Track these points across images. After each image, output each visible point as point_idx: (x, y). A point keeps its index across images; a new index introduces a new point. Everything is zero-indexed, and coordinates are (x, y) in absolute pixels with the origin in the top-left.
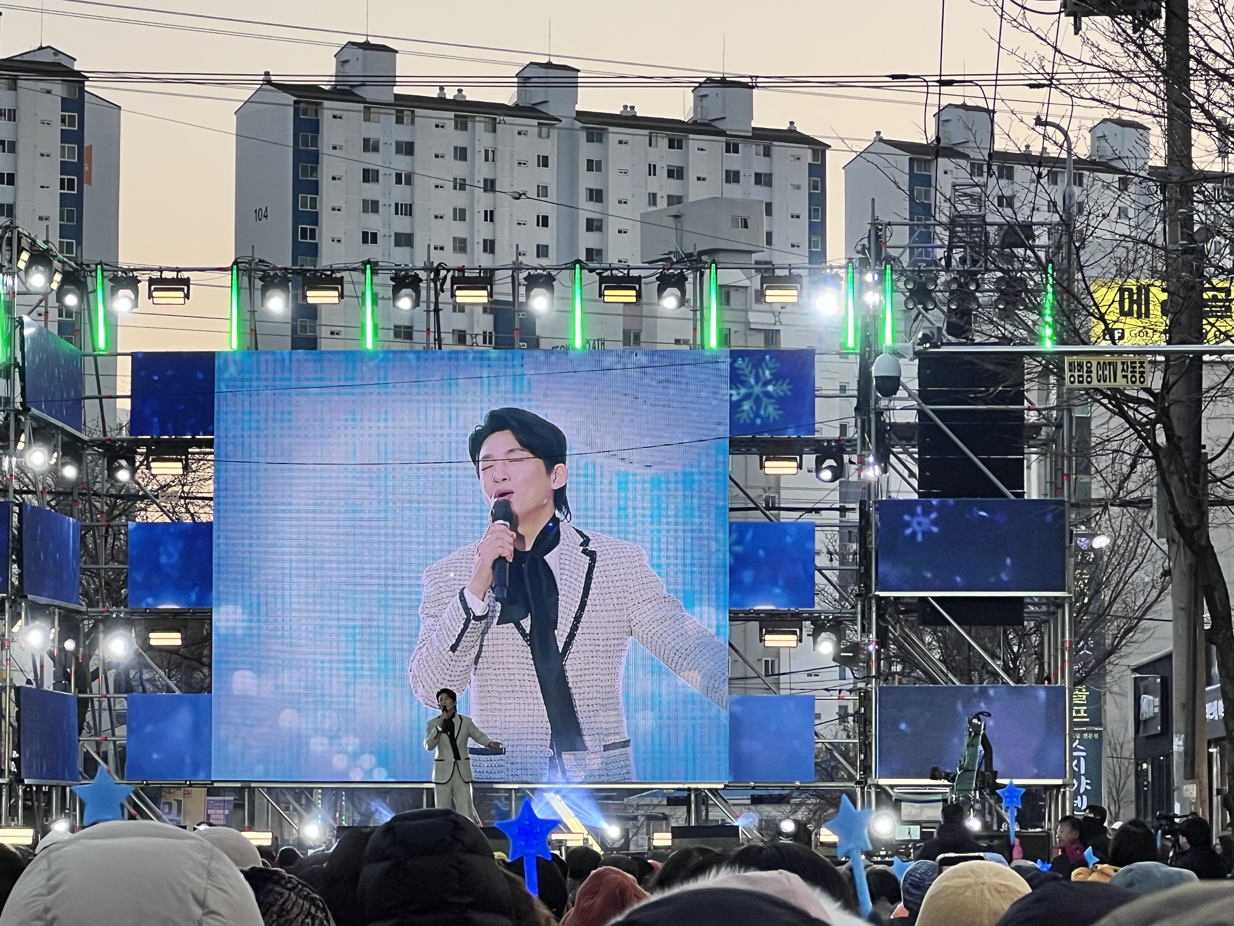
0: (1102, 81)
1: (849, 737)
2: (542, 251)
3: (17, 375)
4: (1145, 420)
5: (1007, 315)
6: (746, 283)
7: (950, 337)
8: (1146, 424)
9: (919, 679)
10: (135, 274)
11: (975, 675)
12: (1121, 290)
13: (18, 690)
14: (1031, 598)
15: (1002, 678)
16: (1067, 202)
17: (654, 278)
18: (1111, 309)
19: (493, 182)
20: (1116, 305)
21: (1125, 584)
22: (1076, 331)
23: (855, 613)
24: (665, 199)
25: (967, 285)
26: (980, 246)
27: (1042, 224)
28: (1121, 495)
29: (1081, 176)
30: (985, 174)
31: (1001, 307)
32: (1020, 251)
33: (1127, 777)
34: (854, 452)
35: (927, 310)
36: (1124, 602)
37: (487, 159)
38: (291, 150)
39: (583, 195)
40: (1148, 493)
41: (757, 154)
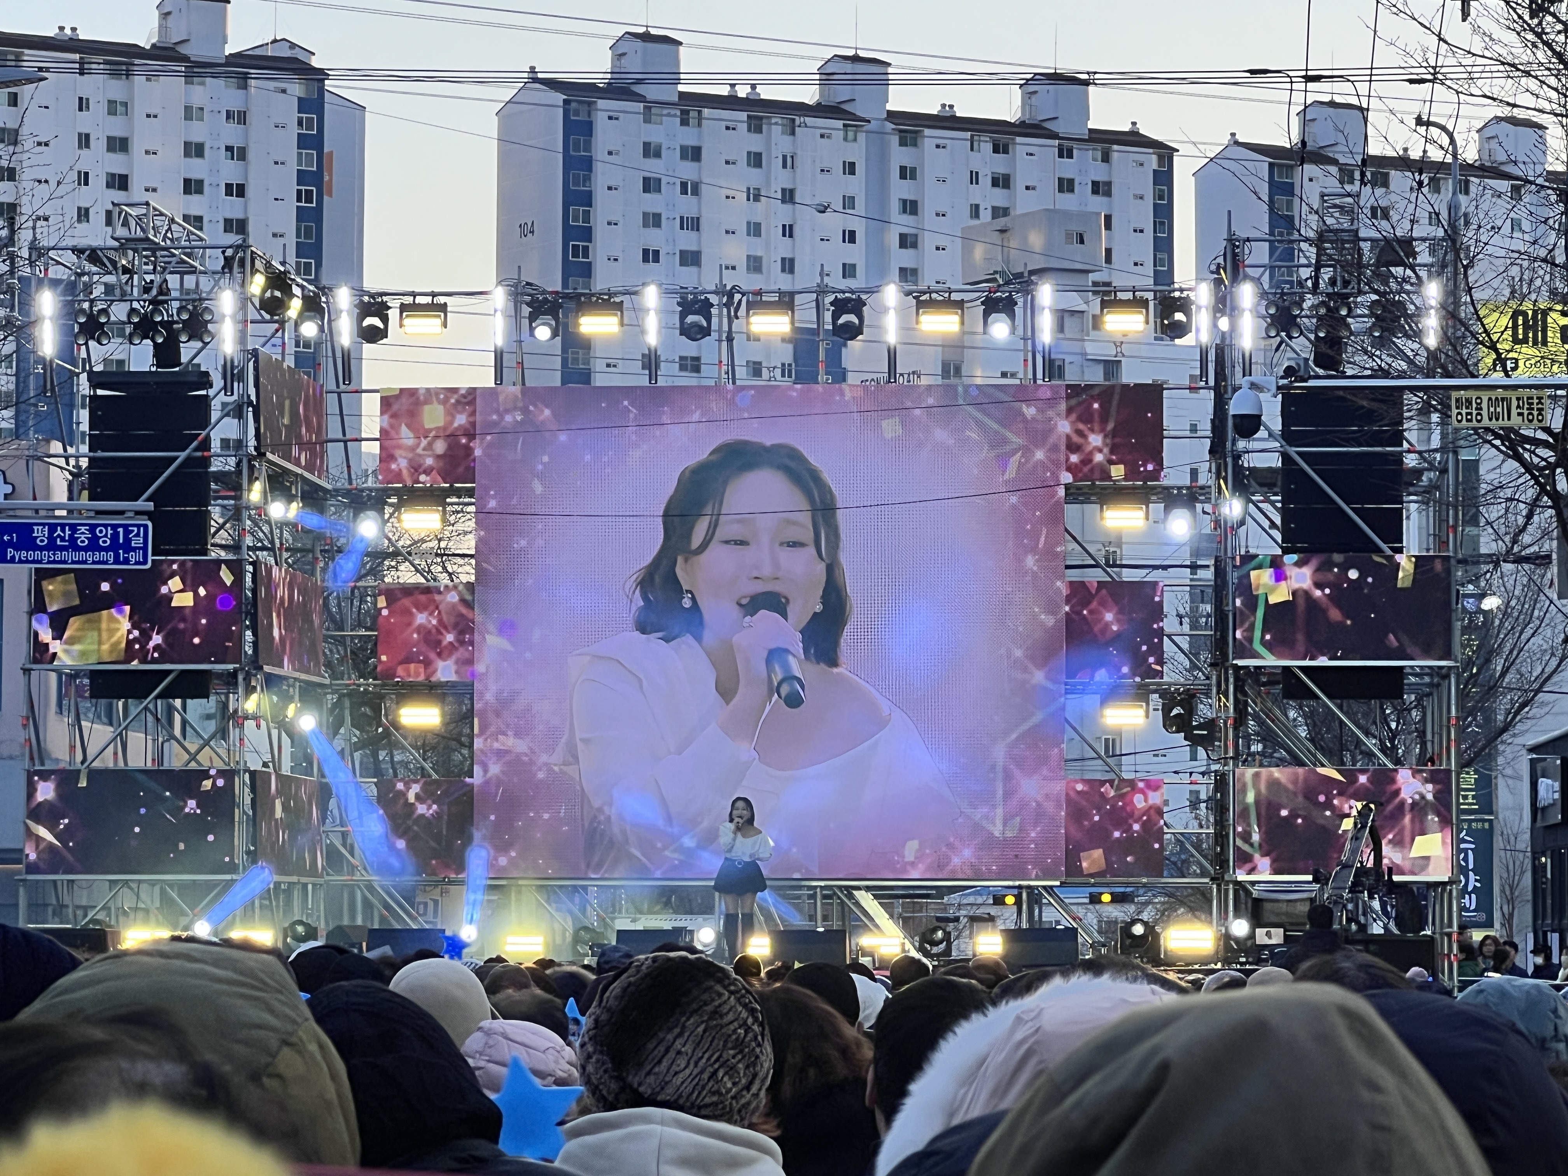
0: (1495, 75)
1: (1201, 826)
2: (849, 271)
3: (250, 415)
4: (1544, 463)
5: (1382, 343)
6: (1083, 307)
7: (1317, 369)
8: (1545, 468)
10: (385, 298)
11: (1348, 757)
12: (1515, 315)
13: (253, 774)
14: (1412, 667)
15: (1379, 758)
16: (1453, 214)
17: (979, 302)
18: (1504, 336)
19: (792, 192)
20: (1510, 332)
21: (1520, 651)
22: (1464, 363)
23: (1209, 685)
24: (990, 210)
25: (1337, 310)
26: (1352, 265)
27: (1424, 240)
28: (1516, 549)
29: (1467, 182)
30: (1358, 183)
31: (1377, 334)
32: (1398, 271)
33: (1523, 873)
34: (1208, 499)
35: (1290, 338)
36: (1519, 672)
37: (785, 166)
38: (561, 157)
39: (895, 206)
40: (1546, 547)
41: (1095, 160)
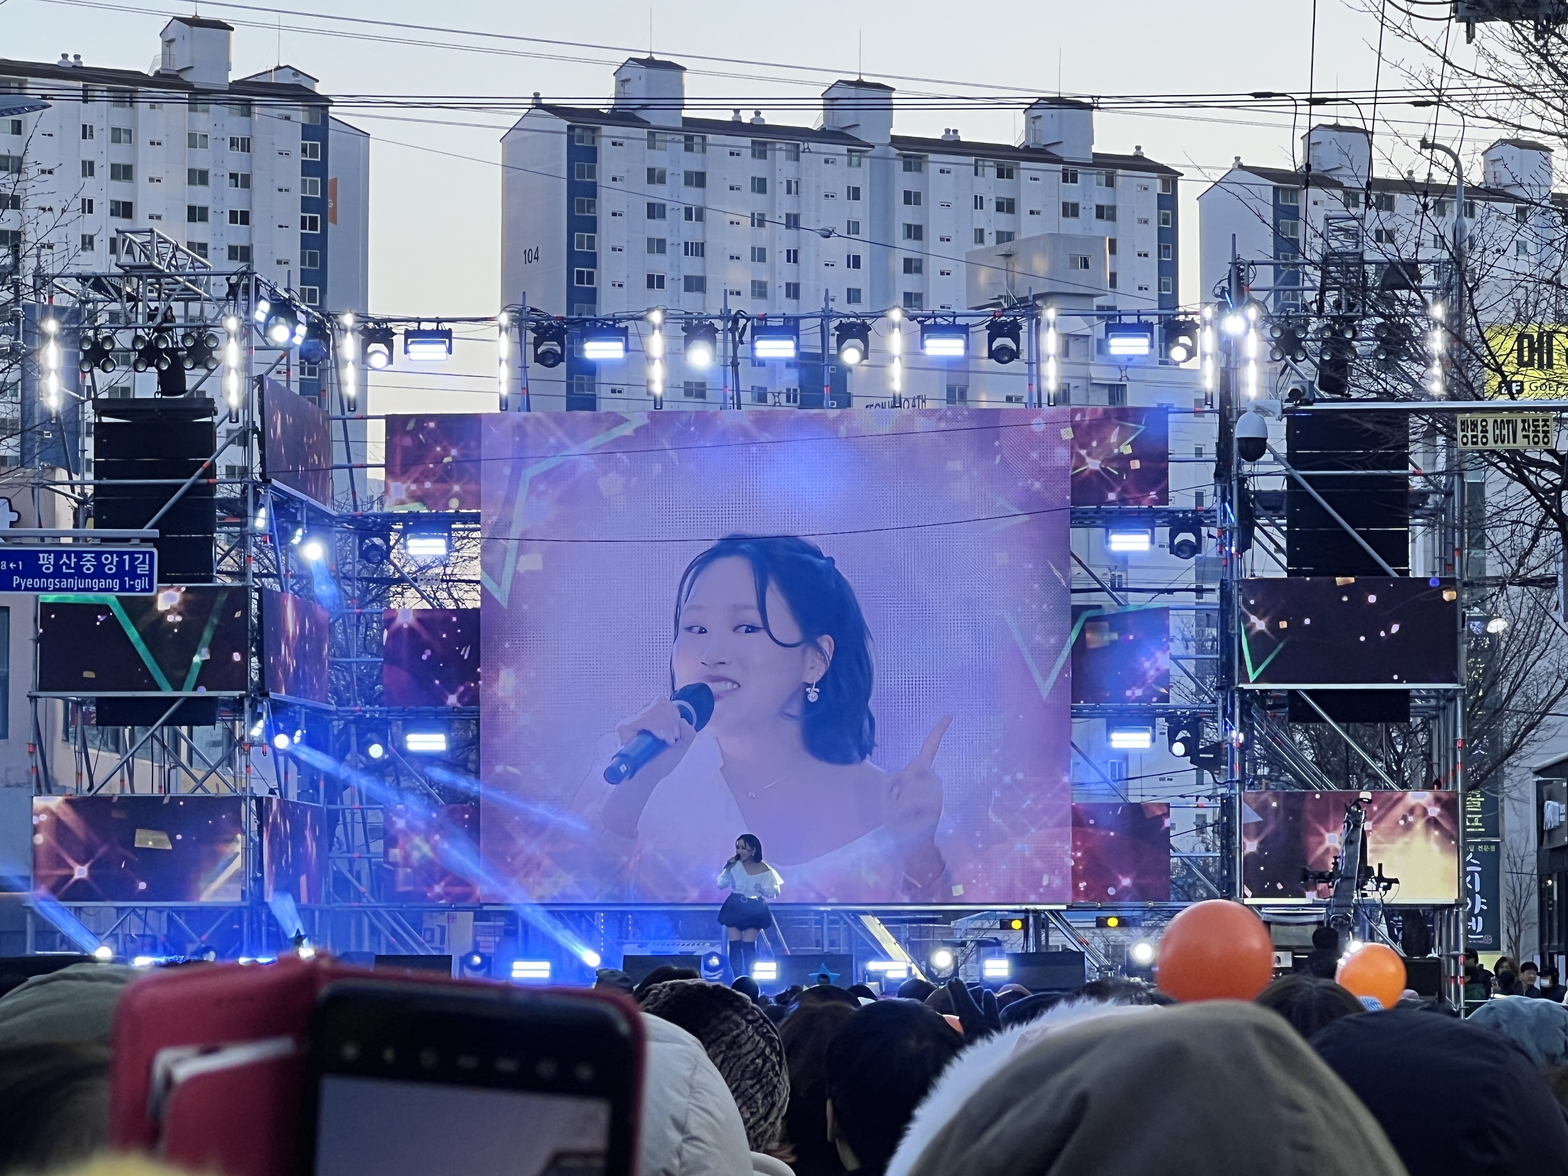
0: (1500, 97)
1: (1208, 850)
2: (853, 295)
3: (256, 442)
4: (1549, 486)
5: (1388, 366)
6: (1088, 332)
7: (1322, 393)
8: (1550, 491)
9: (1289, 783)
10: (390, 325)
11: (1354, 781)
12: (1521, 337)
13: (259, 801)
14: (1418, 690)
15: (1386, 782)
16: (1458, 237)
17: (983, 326)
18: (1510, 359)
19: (796, 217)
20: (1515, 354)
21: (1526, 674)
22: (1469, 385)
23: (1216, 709)
24: (994, 235)
25: (1342, 333)
26: (1357, 288)
27: (1429, 262)
28: (1521, 572)
29: (1472, 205)
30: (1362, 206)
31: (1382, 357)
32: (1403, 294)
33: (1529, 895)
34: (1213, 523)
35: (1296, 361)
36: (1525, 694)
37: (789, 191)
38: (565, 183)
39: (900, 232)
40: (1552, 569)
41: (1099, 184)
